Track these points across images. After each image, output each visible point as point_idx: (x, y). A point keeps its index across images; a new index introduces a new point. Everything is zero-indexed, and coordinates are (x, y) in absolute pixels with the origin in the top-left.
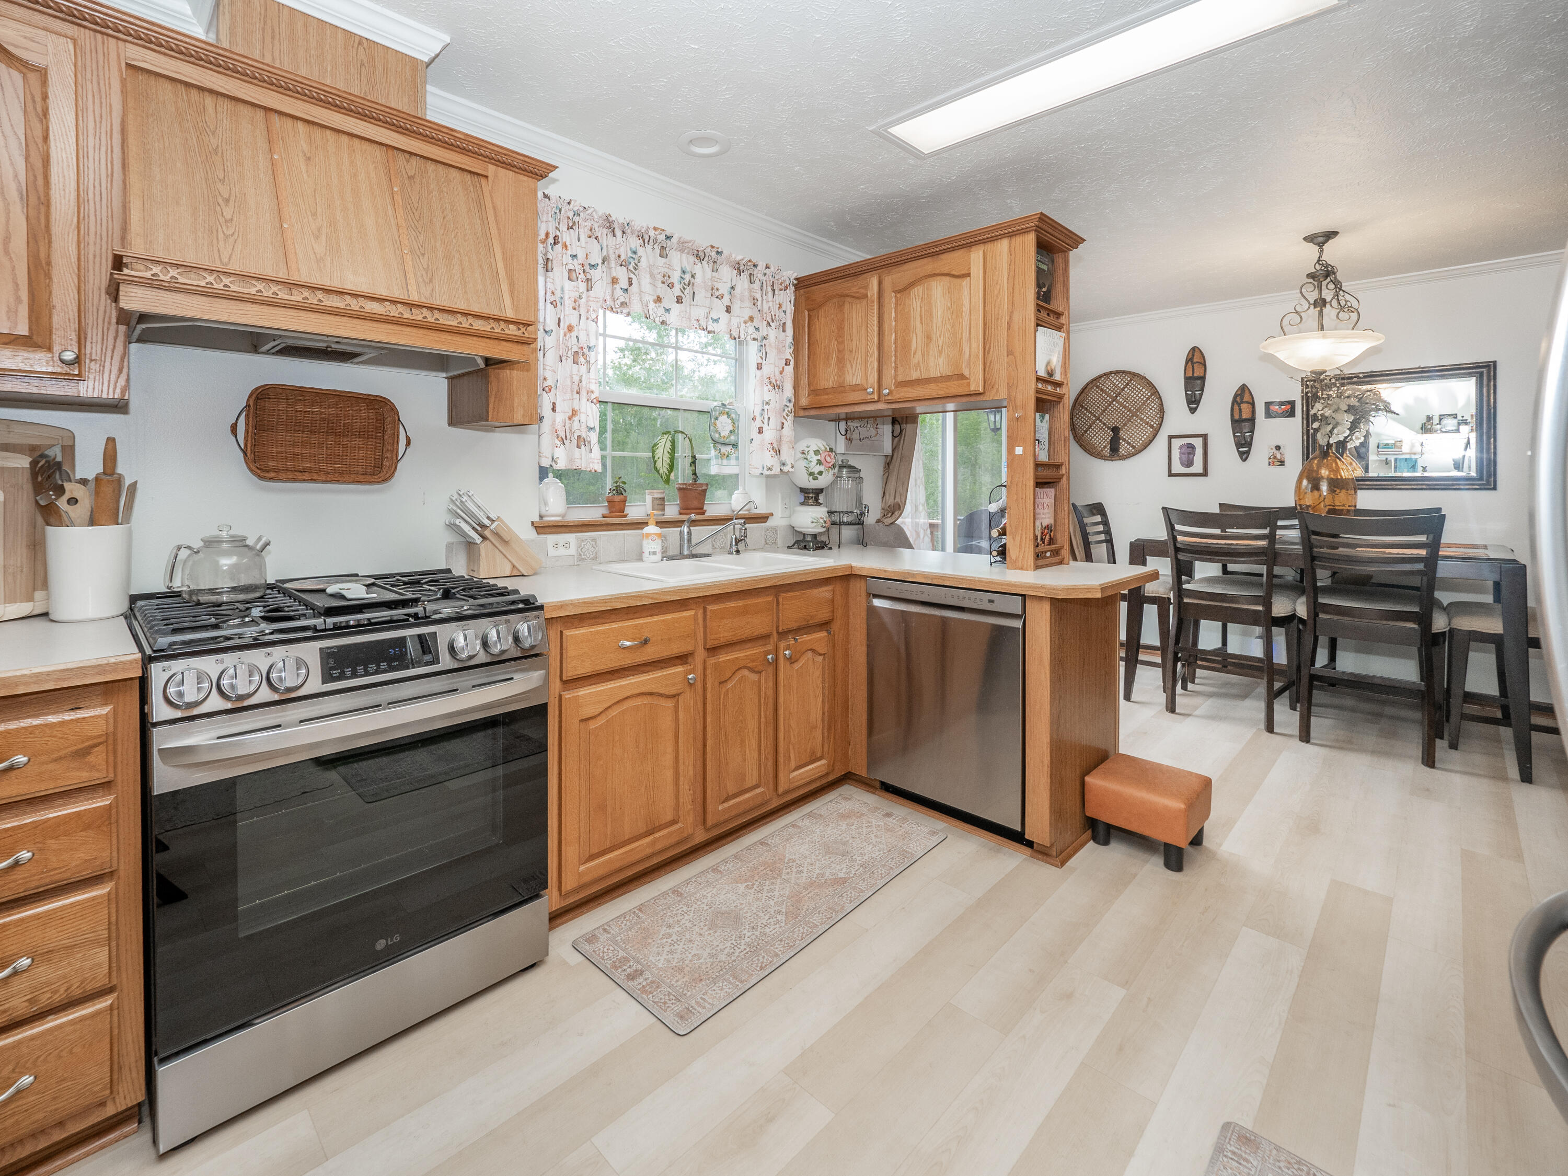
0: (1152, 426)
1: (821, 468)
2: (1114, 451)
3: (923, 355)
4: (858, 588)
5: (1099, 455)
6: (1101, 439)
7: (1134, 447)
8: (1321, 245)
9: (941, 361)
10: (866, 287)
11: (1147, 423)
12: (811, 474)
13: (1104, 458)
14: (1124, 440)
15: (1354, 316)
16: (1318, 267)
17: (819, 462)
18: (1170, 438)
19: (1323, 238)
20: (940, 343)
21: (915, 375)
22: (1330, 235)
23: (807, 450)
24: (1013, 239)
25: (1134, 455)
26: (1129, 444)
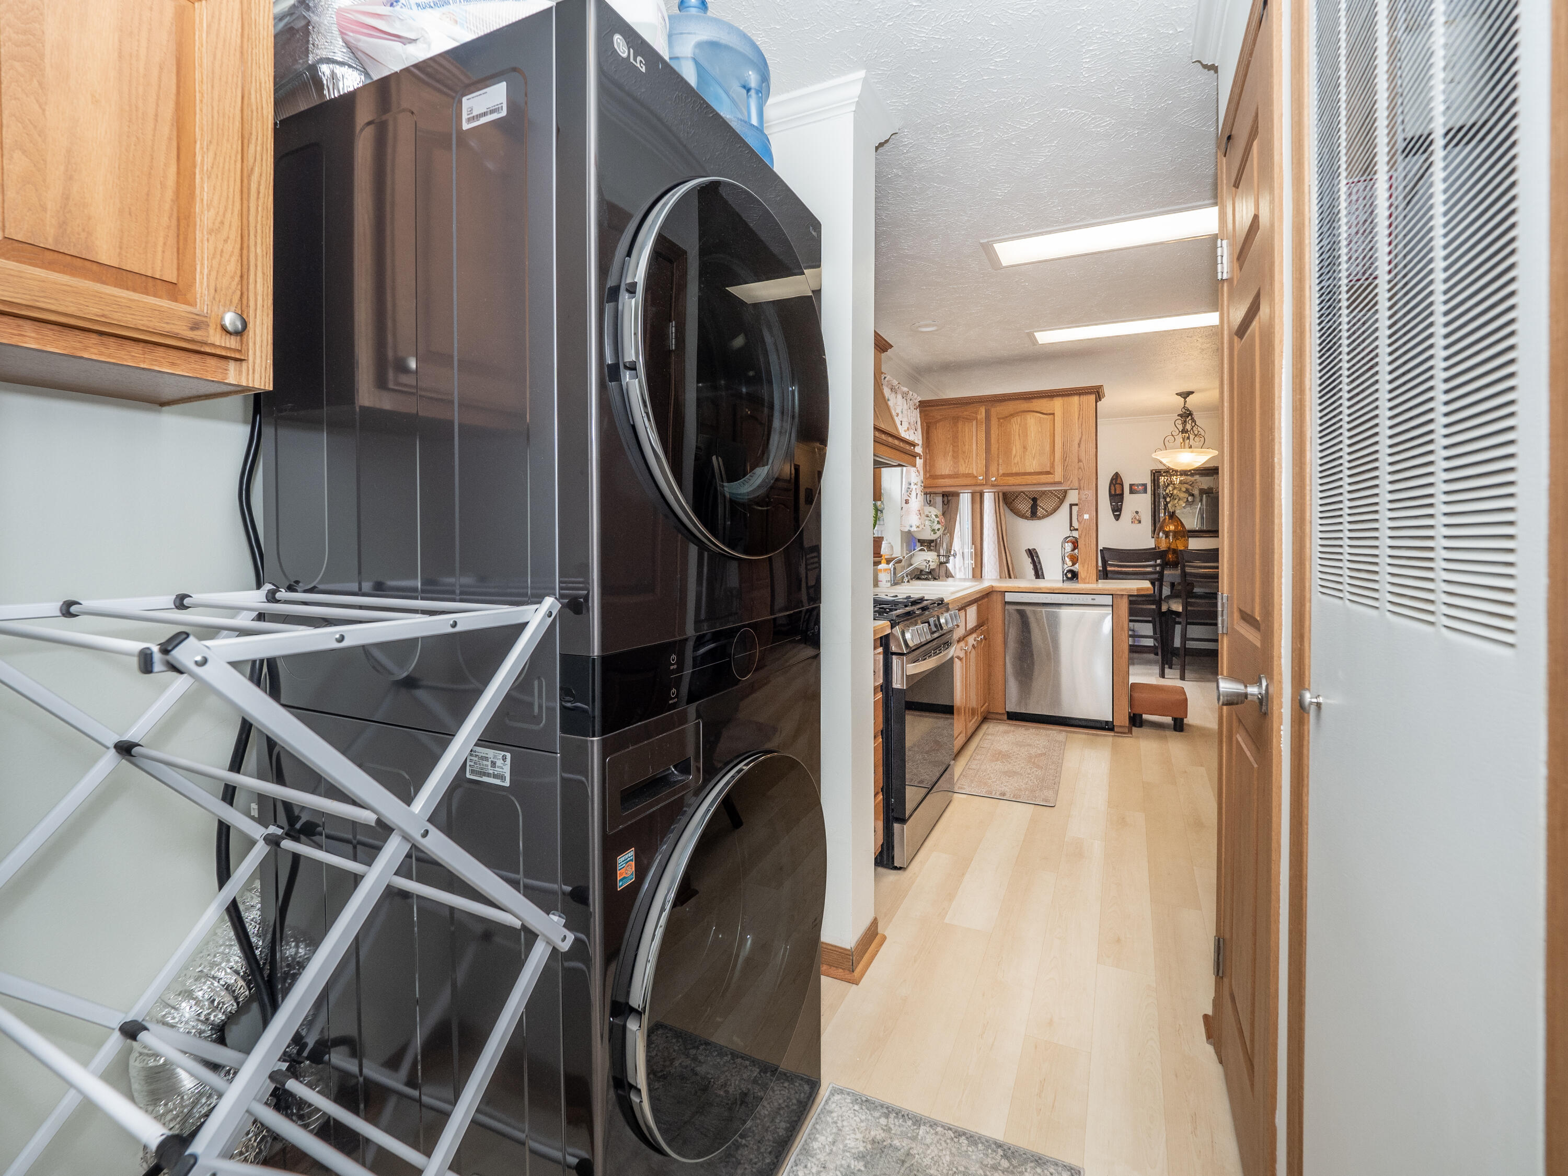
0: (1059, 498)
1: (939, 526)
2: (1034, 514)
3: (1021, 458)
4: (996, 598)
5: (1023, 516)
6: (1025, 507)
7: (1046, 511)
8: (1185, 398)
9: (1034, 462)
10: (976, 413)
11: (1056, 496)
12: (933, 530)
13: (1026, 518)
14: (1040, 507)
15: (1202, 439)
16: (1184, 410)
17: (938, 523)
18: (1071, 505)
19: (1186, 395)
20: (1034, 452)
21: (1015, 470)
22: (1190, 393)
23: (929, 514)
24: (1082, 397)
25: (1047, 516)
26: (1043, 509)
